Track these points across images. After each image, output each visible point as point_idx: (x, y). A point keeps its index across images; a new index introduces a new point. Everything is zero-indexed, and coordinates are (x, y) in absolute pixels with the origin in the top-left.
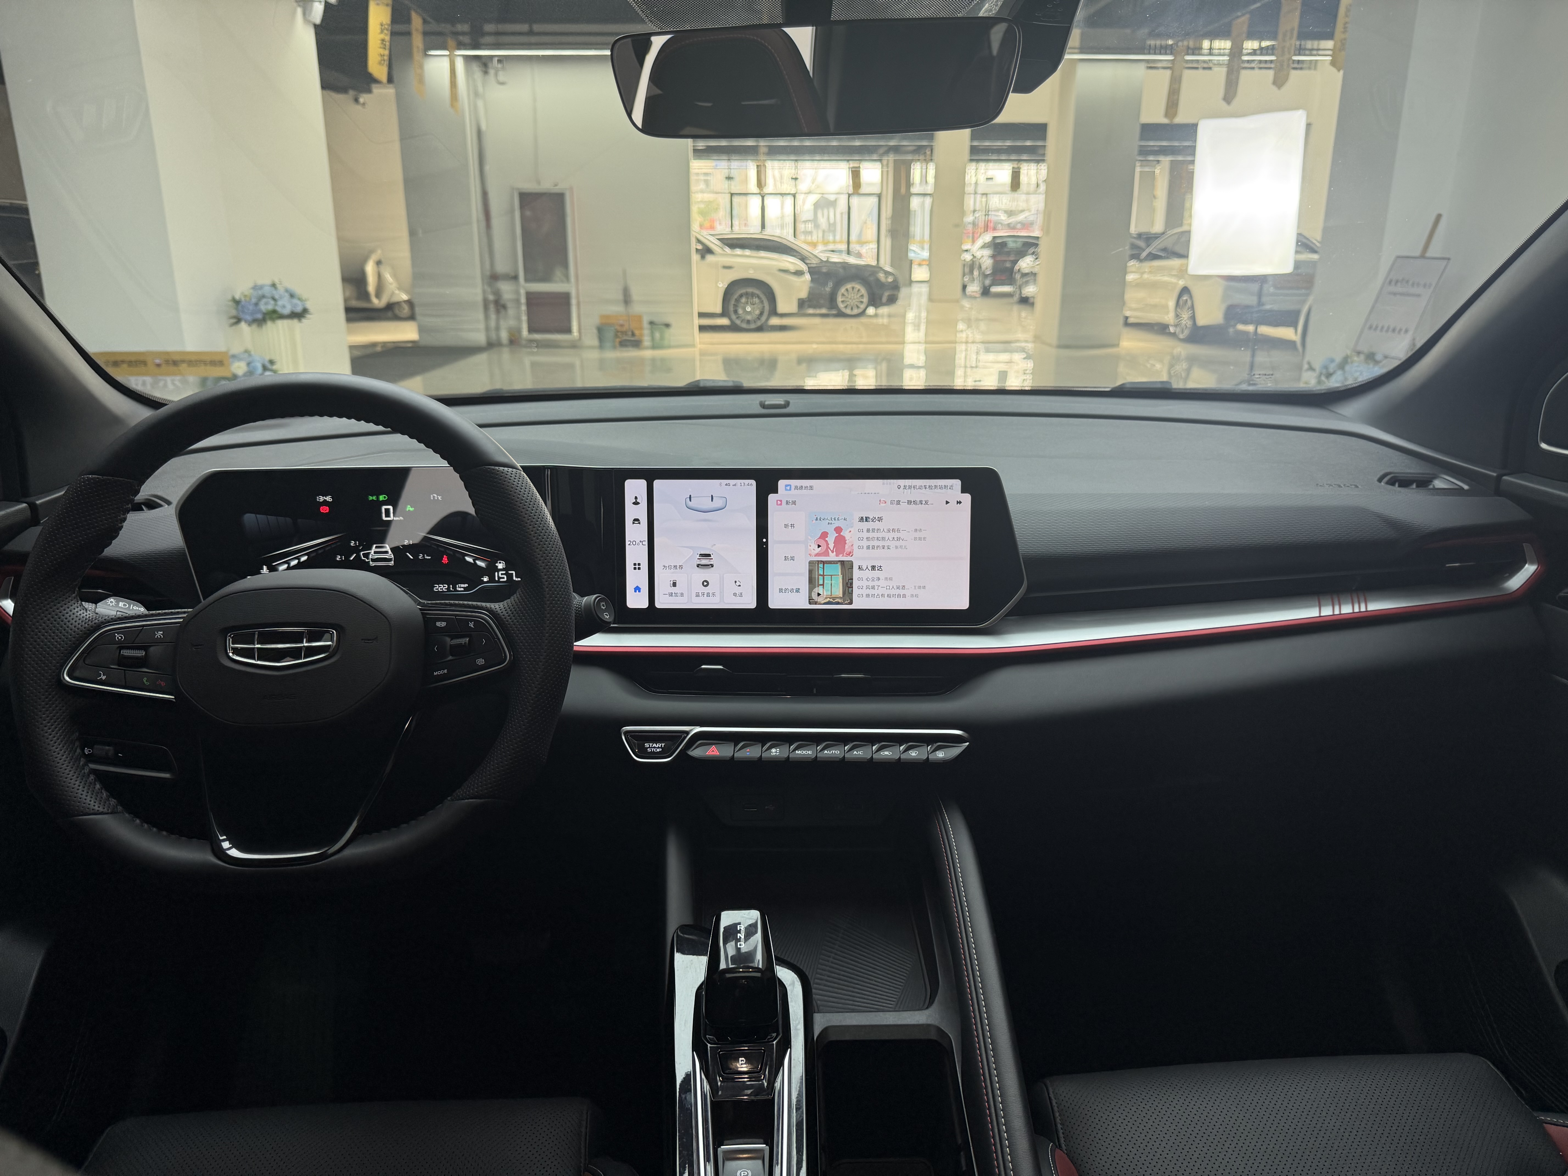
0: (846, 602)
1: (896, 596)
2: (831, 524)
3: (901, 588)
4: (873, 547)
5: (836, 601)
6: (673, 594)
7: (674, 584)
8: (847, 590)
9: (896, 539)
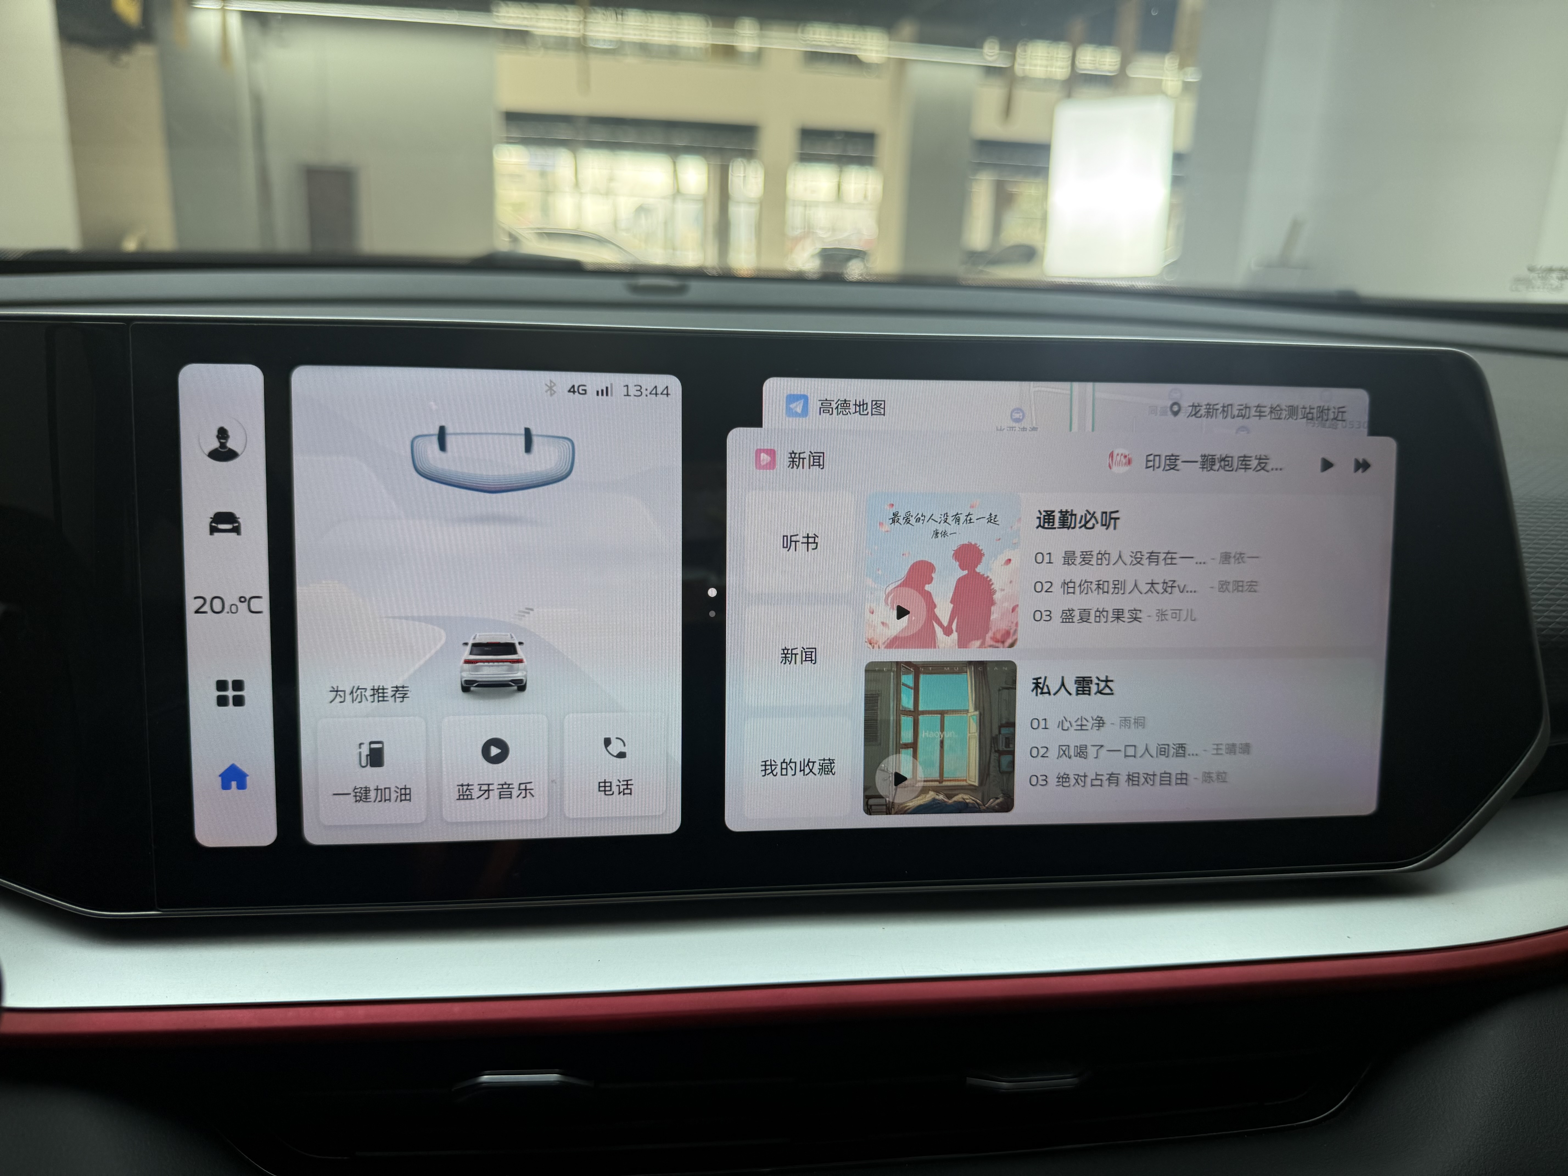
0: (992, 802)
1: (1158, 779)
2: (945, 534)
3: (1172, 751)
4: (1085, 616)
5: (956, 799)
6: (372, 794)
7: (376, 758)
8: (993, 763)
9: (1159, 588)
